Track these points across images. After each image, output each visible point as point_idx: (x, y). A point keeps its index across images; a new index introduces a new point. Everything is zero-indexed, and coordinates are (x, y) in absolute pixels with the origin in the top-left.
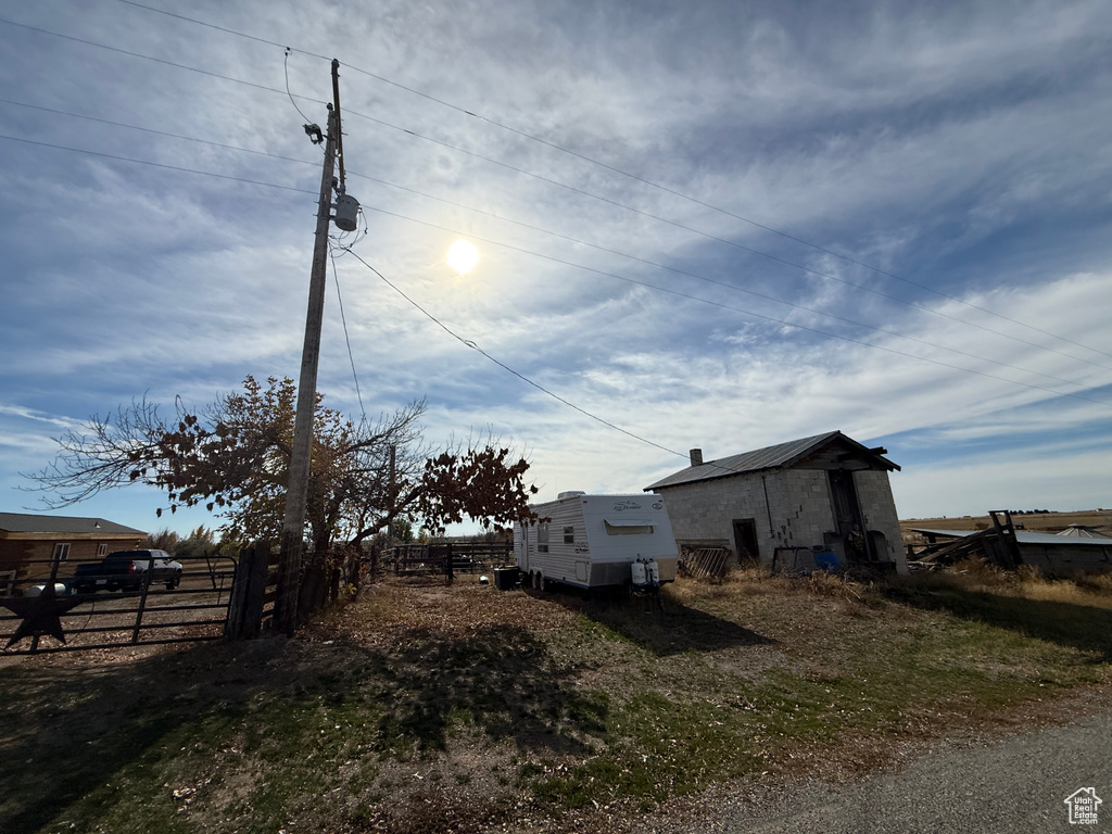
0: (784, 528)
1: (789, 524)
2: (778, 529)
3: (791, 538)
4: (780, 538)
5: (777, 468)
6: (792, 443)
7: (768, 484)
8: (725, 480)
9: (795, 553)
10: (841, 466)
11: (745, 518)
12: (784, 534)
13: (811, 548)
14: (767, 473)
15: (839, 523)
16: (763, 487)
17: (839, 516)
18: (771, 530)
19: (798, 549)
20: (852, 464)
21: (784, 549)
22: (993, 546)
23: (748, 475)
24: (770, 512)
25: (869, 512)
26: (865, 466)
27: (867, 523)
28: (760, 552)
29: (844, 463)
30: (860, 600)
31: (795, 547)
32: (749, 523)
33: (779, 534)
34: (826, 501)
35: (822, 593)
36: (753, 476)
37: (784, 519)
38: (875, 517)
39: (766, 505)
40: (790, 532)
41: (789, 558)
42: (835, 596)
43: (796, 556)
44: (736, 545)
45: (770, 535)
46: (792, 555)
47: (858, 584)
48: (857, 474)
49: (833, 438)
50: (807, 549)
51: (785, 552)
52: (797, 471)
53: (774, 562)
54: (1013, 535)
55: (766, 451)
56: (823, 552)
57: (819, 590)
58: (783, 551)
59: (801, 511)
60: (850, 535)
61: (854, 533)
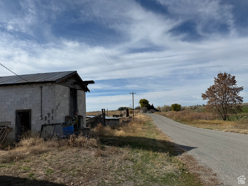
0: (49, 114)
3: (52, 119)
4: (46, 119)
7: (43, 91)
8: (16, 86)
9: (53, 127)
10: (74, 87)
11: (25, 109)
12: (49, 117)
13: (62, 124)
14: (45, 85)
15: (70, 112)
16: (40, 92)
17: (71, 109)
18: (41, 116)
19: (56, 125)
20: (77, 87)
21: (48, 125)
22: (100, 120)
23: (32, 85)
24: (42, 106)
25: (79, 107)
26: (81, 88)
27: (78, 112)
28: (32, 128)
29: (75, 86)
30: (97, 147)
31: (54, 124)
32: (27, 112)
33: (46, 117)
34: (68, 102)
35: (76, 146)
36: (35, 85)
37: (50, 110)
38: (81, 110)
39: (41, 102)
40: (52, 116)
41: (50, 130)
42: (84, 147)
43: (54, 129)
44: (16, 124)
45: (40, 118)
46: (52, 128)
47: (93, 139)
48: (78, 91)
49: (74, 73)
50: (61, 124)
51: (47, 127)
52: (60, 86)
53: (41, 132)
54: (105, 116)
55: (39, 75)
56: (68, 125)
57: (75, 145)
58: (47, 126)
59: (59, 106)
60: (74, 117)
61: (75, 116)
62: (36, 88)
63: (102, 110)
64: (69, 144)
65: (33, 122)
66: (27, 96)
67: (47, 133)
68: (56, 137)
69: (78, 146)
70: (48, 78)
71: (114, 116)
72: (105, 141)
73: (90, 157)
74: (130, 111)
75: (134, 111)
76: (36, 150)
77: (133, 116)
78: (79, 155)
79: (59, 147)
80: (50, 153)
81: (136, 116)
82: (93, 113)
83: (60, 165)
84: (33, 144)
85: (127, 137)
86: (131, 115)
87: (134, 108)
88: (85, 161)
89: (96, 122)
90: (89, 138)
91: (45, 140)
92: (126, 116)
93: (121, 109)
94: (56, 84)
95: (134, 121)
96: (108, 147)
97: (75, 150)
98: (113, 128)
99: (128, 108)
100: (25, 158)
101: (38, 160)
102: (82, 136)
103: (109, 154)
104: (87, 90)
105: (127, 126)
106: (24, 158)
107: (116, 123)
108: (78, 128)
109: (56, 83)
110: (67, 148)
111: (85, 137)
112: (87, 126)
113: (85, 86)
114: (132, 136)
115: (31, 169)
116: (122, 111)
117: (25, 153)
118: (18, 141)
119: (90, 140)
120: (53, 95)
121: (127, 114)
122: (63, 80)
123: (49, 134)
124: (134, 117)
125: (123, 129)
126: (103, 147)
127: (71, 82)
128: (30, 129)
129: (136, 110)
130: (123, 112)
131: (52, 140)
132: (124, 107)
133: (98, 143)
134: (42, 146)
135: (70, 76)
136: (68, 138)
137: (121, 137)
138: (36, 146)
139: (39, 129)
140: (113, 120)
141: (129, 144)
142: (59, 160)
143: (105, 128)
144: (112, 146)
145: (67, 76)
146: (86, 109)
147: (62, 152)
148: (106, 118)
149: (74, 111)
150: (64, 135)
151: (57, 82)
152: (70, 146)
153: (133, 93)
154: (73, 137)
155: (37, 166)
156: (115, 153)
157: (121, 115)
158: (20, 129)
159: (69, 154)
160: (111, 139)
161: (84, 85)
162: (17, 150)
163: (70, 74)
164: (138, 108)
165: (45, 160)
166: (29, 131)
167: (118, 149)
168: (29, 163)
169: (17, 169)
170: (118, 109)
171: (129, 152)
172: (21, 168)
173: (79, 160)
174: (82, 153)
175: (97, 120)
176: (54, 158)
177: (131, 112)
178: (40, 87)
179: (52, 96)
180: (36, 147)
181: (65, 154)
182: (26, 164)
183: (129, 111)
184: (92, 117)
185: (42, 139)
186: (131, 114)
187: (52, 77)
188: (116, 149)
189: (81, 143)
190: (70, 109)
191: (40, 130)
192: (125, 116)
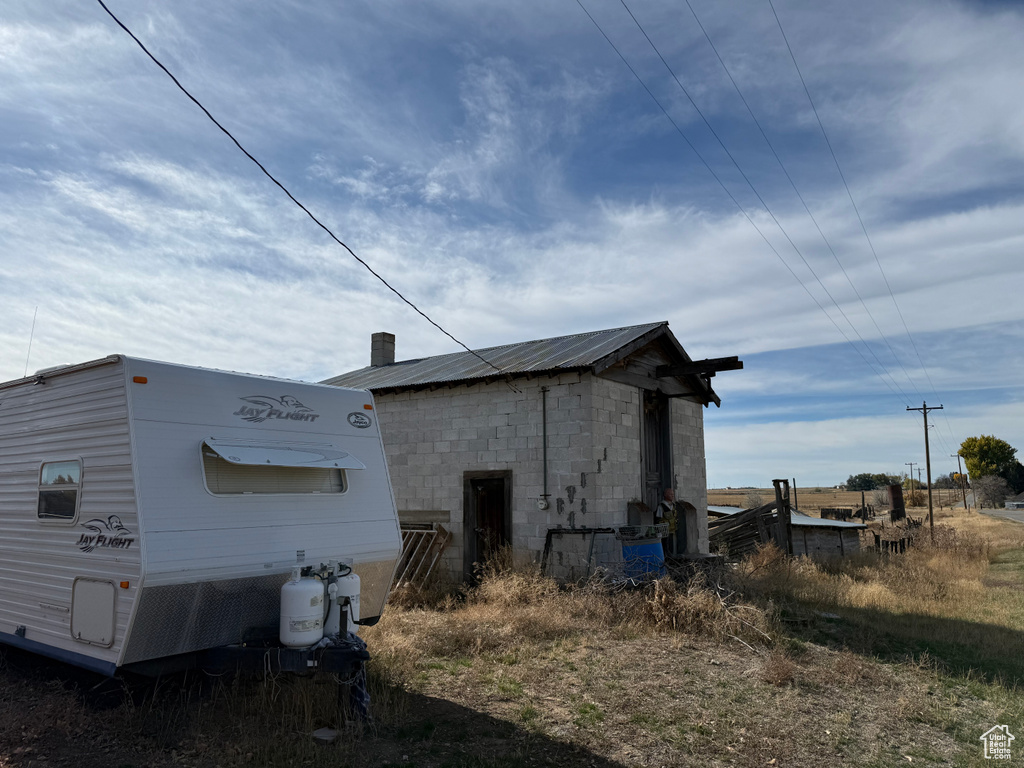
0: (571, 491)
1: (583, 484)
2: (558, 492)
3: (583, 510)
4: (560, 509)
5: (582, 371)
6: (580, 337)
7: (551, 402)
8: (462, 390)
9: (588, 541)
10: (658, 386)
11: (492, 469)
12: (571, 502)
13: (617, 530)
14: (555, 381)
15: (646, 485)
16: (540, 408)
17: (647, 474)
18: (545, 495)
19: (595, 533)
20: (670, 385)
21: (567, 532)
22: (768, 529)
23: (513, 383)
24: (548, 458)
25: (680, 469)
26: (683, 390)
27: (676, 488)
28: (514, 537)
29: (662, 381)
30: (769, 642)
31: (591, 529)
32: (498, 479)
33: (560, 502)
34: (636, 445)
35: (682, 628)
36: (522, 384)
37: (575, 474)
38: (686, 479)
39: (542, 445)
40: (584, 499)
41: (575, 550)
42: (711, 634)
43: (592, 547)
44: (464, 522)
45: (541, 505)
46: (582, 544)
47: (752, 608)
48: (675, 403)
49: (660, 332)
50: (613, 532)
51: (567, 537)
52: (607, 383)
53: (545, 558)
54: (789, 513)
55: (534, 347)
56: (641, 538)
57: (677, 622)
58: (564, 535)
59: (605, 459)
60: (660, 508)
61: (666, 504)
62: (528, 393)
63: (776, 482)
64: (650, 617)
65: (519, 518)
66: (498, 421)
67: (565, 562)
68: (599, 581)
69: (689, 628)
70: (566, 356)
71: (825, 514)
72: (804, 624)
73: (741, 680)
74: (910, 492)
75: (934, 493)
76: (536, 623)
77: (931, 517)
78: (697, 667)
79: (614, 620)
80: (583, 640)
81: (944, 521)
82: (727, 496)
83: (625, 695)
84: (524, 600)
85: (907, 616)
86: (916, 513)
87: (933, 481)
88: (725, 695)
89: (749, 537)
90: (732, 601)
91: (562, 588)
92: (889, 516)
93: (863, 483)
94: (594, 378)
95: (934, 543)
96: (819, 648)
97: (676, 641)
98: (832, 569)
99: (900, 478)
100: (500, 648)
101: (545, 663)
102: (703, 588)
103: (827, 683)
104: (707, 396)
105: (900, 566)
106: (495, 646)
107: (841, 547)
108: (679, 552)
109: (594, 374)
110: (644, 631)
111: (715, 593)
112: (713, 549)
113: (704, 382)
114: (935, 612)
115: (526, 691)
116: (865, 493)
117: (498, 627)
118: (474, 583)
119: (736, 610)
120: (582, 420)
121: (891, 508)
122: (618, 362)
123: (573, 568)
124: (937, 523)
125: (882, 578)
126: (795, 647)
127: (646, 367)
128: (510, 541)
129: (945, 493)
130: (871, 497)
131: (588, 591)
132: (876, 474)
133: (772, 625)
134: (552, 610)
135: (643, 343)
136: (644, 588)
137: (877, 612)
138: (533, 608)
139: (538, 544)
140: (830, 534)
141: (931, 653)
142: (618, 674)
143: (795, 563)
144: (840, 650)
145: (632, 345)
146: (704, 477)
147: (627, 642)
148: (793, 522)
149: (660, 484)
150: (630, 574)
151: (598, 370)
152: (656, 623)
153: (925, 408)
154: (665, 590)
155: (542, 684)
156: (856, 683)
157: (864, 513)
158: (478, 537)
159: (657, 654)
160: (831, 616)
161: (698, 376)
162: (473, 614)
163: (643, 336)
164: (952, 482)
165: (568, 664)
166: (506, 549)
167: (871, 668)
168: (515, 667)
169: (478, 683)
170: (846, 484)
171: (930, 688)
172: (490, 682)
173: (699, 685)
174: (706, 660)
175: (753, 528)
176: (599, 661)
177: (912, 498)
178: (540, 389)
179: (582, 423)
180: (531, 611)
181: (641, 653)
182: (505, 670)
183: (905, 495)
184: (731, 511)
185: (551, 584)
186: (918, 509)
187: (579, 353)
188: (860, 663)
189: (698, 615)
190: (644, 475)
191: (542, 547)
192: (883, 517)
